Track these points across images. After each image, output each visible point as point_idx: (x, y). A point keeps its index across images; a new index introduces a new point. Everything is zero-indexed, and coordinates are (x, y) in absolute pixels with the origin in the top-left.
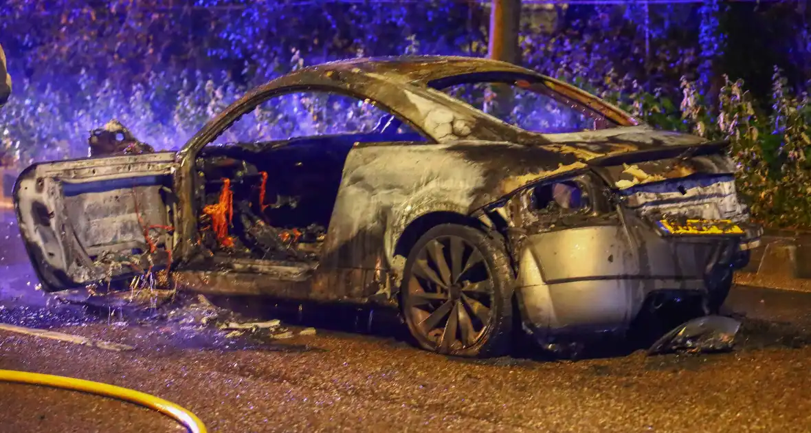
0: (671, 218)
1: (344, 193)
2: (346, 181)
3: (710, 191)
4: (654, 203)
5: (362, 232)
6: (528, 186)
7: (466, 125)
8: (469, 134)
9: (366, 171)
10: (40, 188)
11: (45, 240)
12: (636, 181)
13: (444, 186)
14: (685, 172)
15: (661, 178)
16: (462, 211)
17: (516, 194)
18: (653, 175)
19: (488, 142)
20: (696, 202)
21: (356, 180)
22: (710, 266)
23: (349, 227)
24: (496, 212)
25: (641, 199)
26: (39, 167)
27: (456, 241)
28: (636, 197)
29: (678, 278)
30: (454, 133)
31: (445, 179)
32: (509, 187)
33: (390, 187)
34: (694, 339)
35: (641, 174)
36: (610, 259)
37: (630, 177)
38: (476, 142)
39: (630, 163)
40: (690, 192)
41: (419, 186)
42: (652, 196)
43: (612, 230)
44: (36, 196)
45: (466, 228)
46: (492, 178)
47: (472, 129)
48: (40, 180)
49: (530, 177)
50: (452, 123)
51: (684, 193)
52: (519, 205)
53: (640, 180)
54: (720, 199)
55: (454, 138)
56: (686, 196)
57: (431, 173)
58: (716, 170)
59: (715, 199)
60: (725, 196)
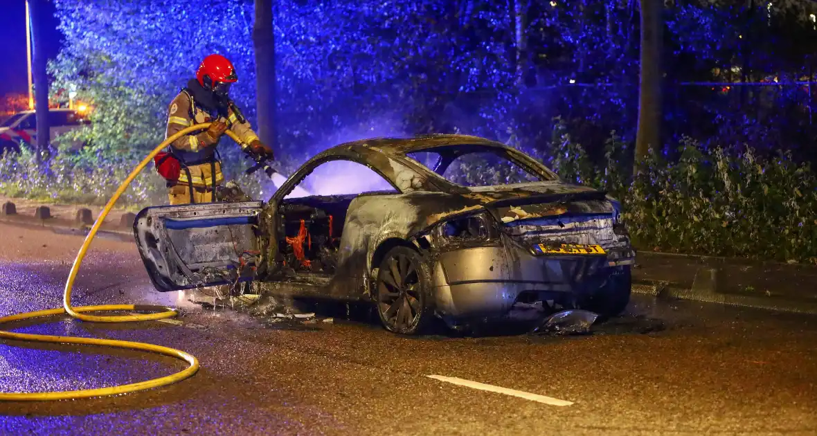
0: (547, 243)
1: (347, 226)
2: (348, 219)
3: (585, 225)
4: (534, 233)
5: (356, 252)
6: (443, 220)
7: (420, 181)
8: (420, 187)
9: (359, 212)
10: (149, 224)
11: (156, 258)
12: (517, 217)
13: (396, 221)
14: (560, 212)
15: (538, 216)
16: (403, 237)
17: (435, 225)
18: (532, 214)
19: (431, 192)
20: (573, 233)
21: (354, 218)
22: (579, 276)
23: (349, 251)
24: (425, 238)
25: (523, 230)
26: (149, 210)
27: (402, 256)
28: (519, 228)
29: (546, 283)
30: (412, 186)
31: (397, 217)
32: (431, 222)
33: (370, 222)
34: (561, 325)
35: (523, 212)
36: (491, 269)
37: (513, 215)
38: (423, 192)
39: (515, 206)
40: (567, 226)
41: (384, 221)
42: (533, 228)
43: (496, 249)
44: (147, 228)
45: (407, 248)
46: (422, 215)
47: (423, 184)
48: (150, 218)
49: (443, 215)
50: (412, 180)
51: (562, 226)
52: (437, 232)
53: (520, 216)
54: (595, 231)
55: (411, 189)
56: (563, 228)
57: (391, 212)
58: (589, 210)
59: (591, 231)
60: (600, 229)
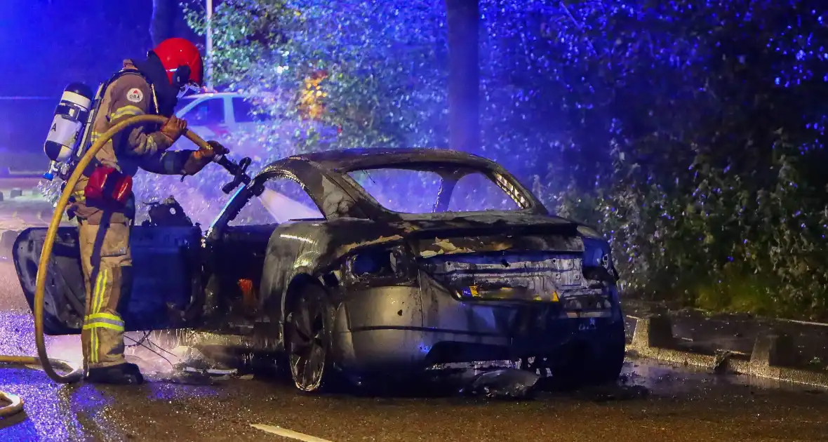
0: (483, 286)
3: (540, 265)
4: (466, 272)
6: (352, 252)
7: (348, 205)
8: (346, 213)
9: (279, 241)
10: (30, 249)
12: (441, 252)
13: (308, 253)
14: (501, 247)
15: (470, 251)
17: (342, 260)
18: (462, 248)
19: (356, 219)
20: (523, 274)
21: (273, 249)
22: (523, 328)
23: (268, 291)
25: (450, 267)
26: (31, 232)
28: (444, 266)
29: (470, 333)
30: (339, 212)
32: (339, 254)
33: (287, 255)
35: (451, 246)
36: (400, 313)
37: (437, 248)
38: (348, 219)
39: (442, 237)
40: (514, 265)
42: (465, 266)
43: (410, 289)
44: (28, 254)
46: (332, 246)
47: (349, 208)
48: (31, 242)
49: (354, 246)
50: (339, 203)
51: (507, 265)
52: (345, 267)
53: (446, 251)
54: (555, 274)
55: (336, 215)
56: (508, 268)
58: (545, 247)
59: (548, 273)
60: (562, 271)
